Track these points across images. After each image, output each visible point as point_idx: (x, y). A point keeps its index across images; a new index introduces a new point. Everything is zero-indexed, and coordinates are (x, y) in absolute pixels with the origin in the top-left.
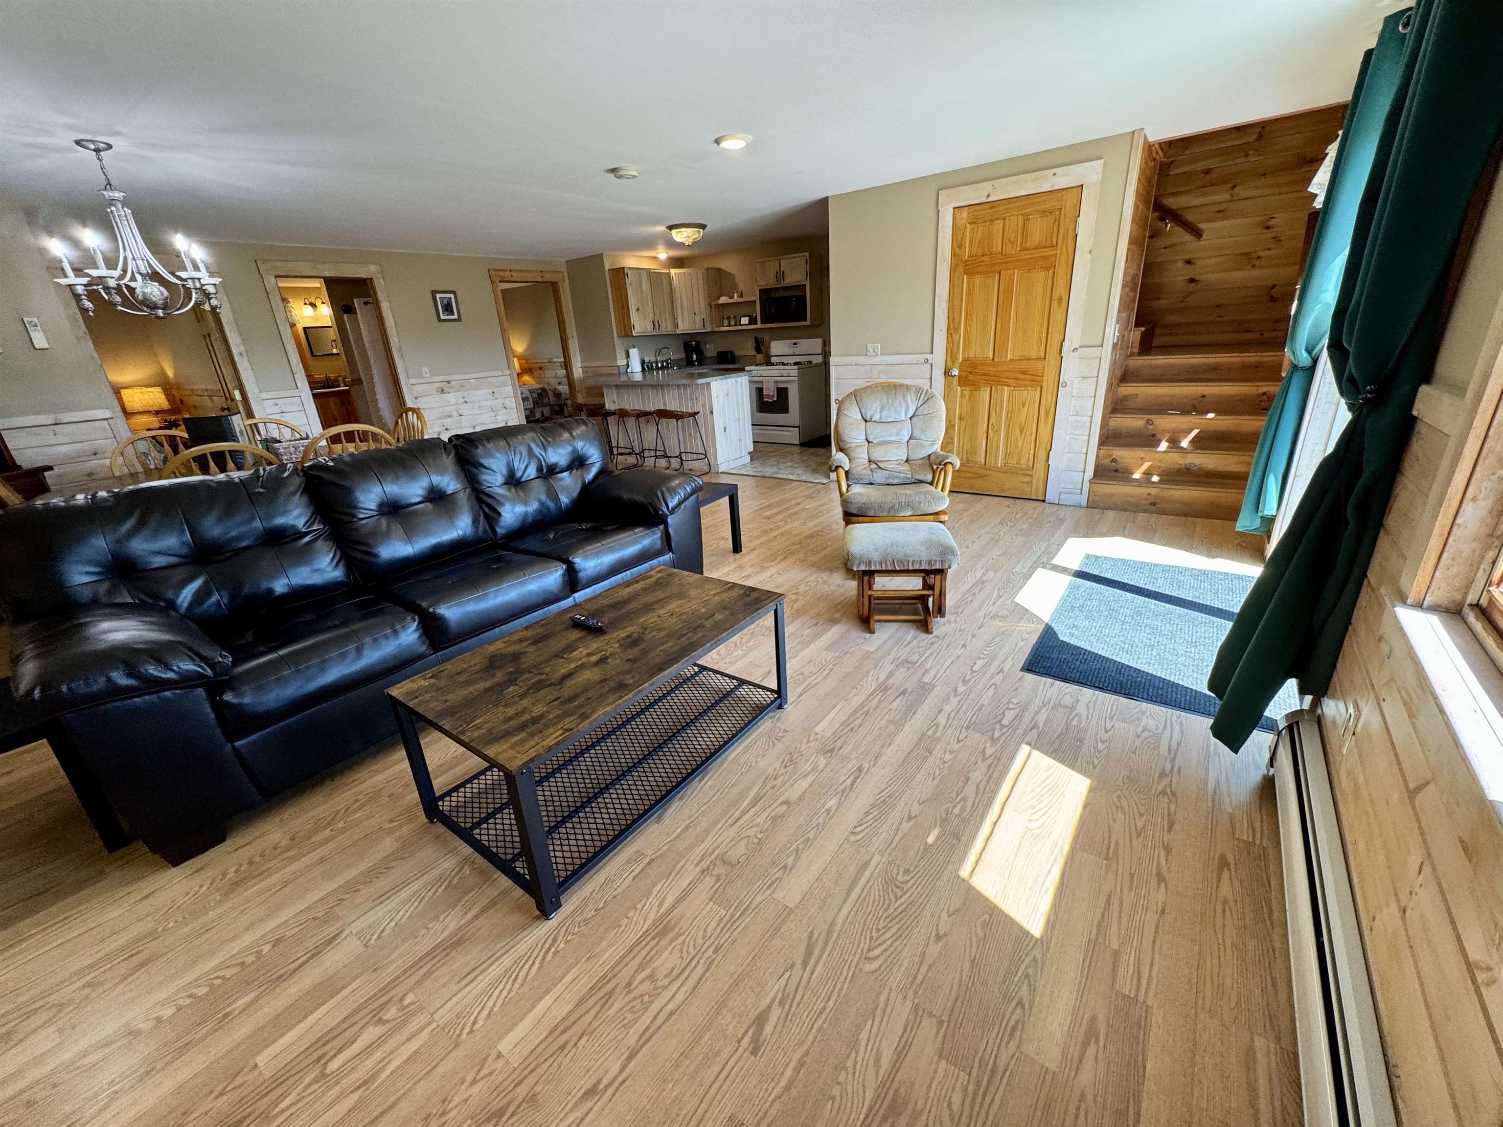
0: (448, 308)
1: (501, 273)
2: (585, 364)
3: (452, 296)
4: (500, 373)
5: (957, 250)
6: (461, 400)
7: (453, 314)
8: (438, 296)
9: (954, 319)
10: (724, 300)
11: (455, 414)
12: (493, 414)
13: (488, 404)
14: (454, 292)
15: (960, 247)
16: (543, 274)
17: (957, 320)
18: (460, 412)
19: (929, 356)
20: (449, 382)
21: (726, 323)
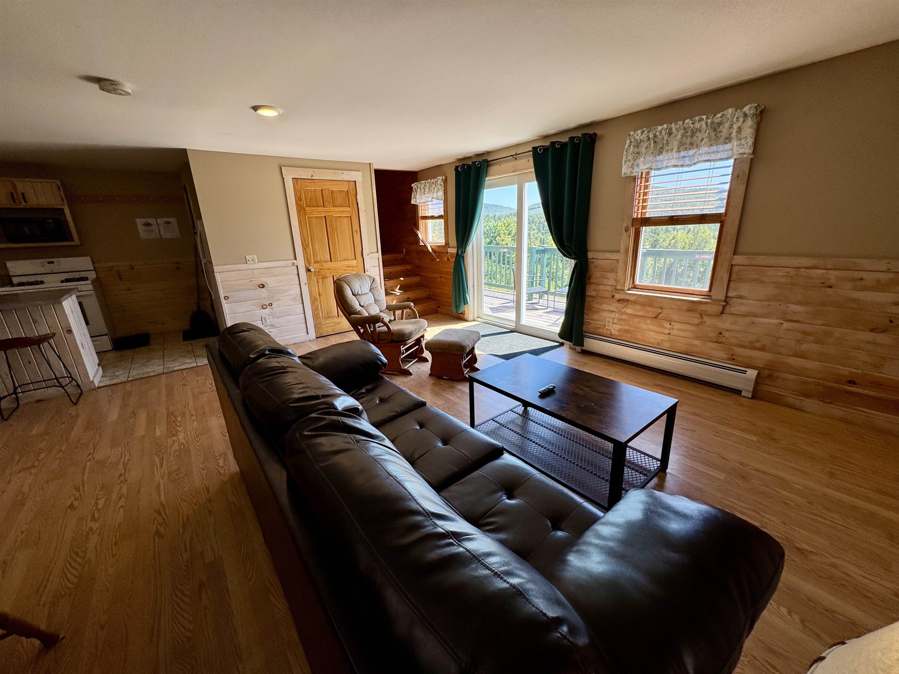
5: (299, 202)
9: (305, 240)
15: (300, 200)
17: (307, 241)
19: (295, 261)
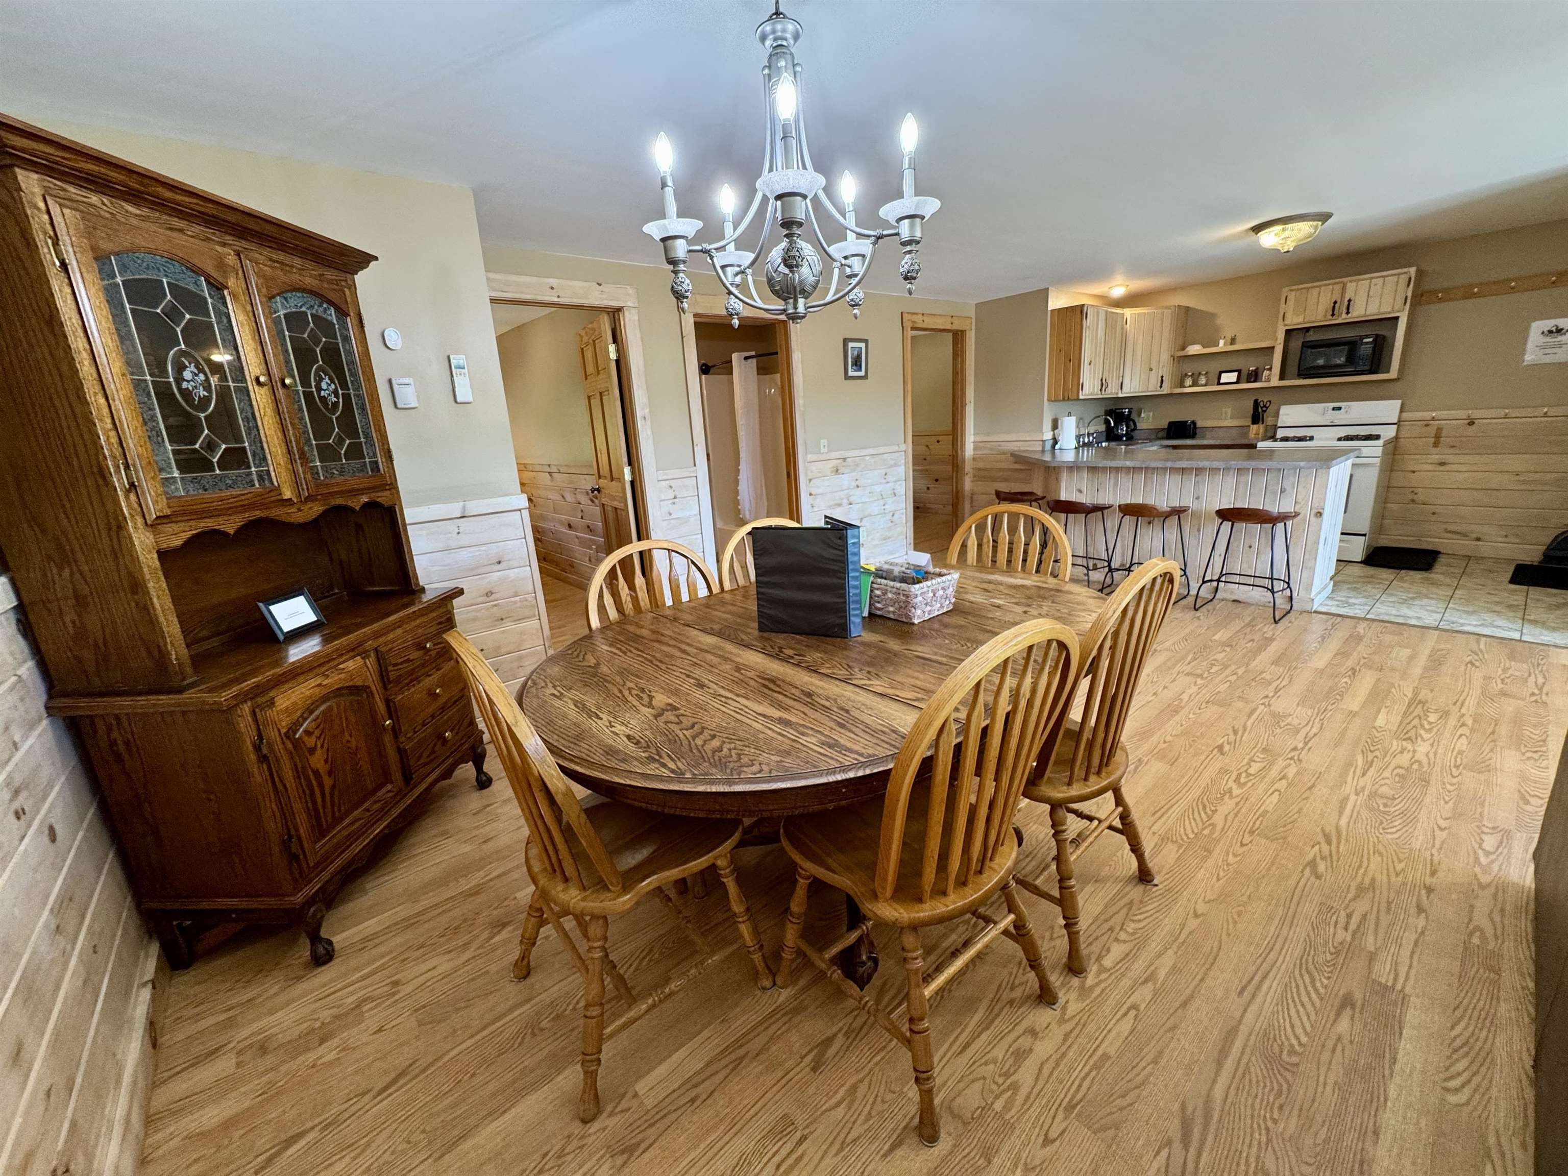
0: (857, 363)
1: (915, 318)
2: (979, 439)
3: (863, 345)
4: (897, 448)
6: (854, 484)
7: (860, 370)
8: (851, 345)
10: (1195, 349)
11: (845, 501)
12: (882, 502)
13: (878, 488)
14: (866, 341)
16: (953, 320)
18: (851, 499)
20: (844, 459)
21: (1189, 382)
